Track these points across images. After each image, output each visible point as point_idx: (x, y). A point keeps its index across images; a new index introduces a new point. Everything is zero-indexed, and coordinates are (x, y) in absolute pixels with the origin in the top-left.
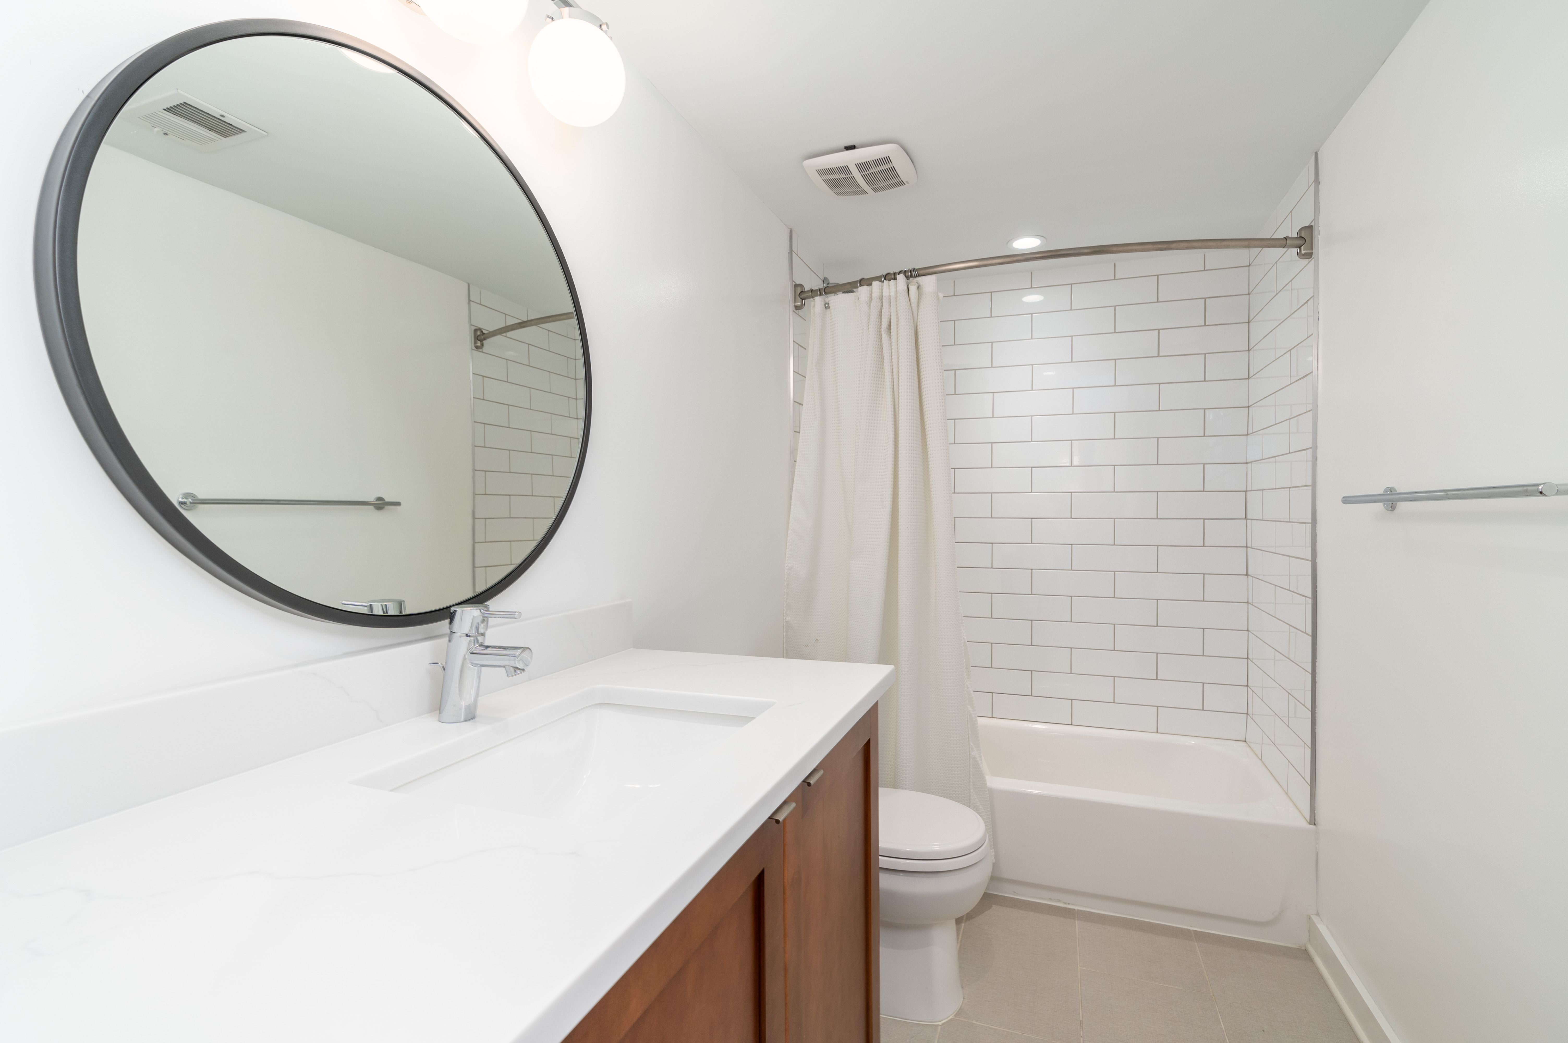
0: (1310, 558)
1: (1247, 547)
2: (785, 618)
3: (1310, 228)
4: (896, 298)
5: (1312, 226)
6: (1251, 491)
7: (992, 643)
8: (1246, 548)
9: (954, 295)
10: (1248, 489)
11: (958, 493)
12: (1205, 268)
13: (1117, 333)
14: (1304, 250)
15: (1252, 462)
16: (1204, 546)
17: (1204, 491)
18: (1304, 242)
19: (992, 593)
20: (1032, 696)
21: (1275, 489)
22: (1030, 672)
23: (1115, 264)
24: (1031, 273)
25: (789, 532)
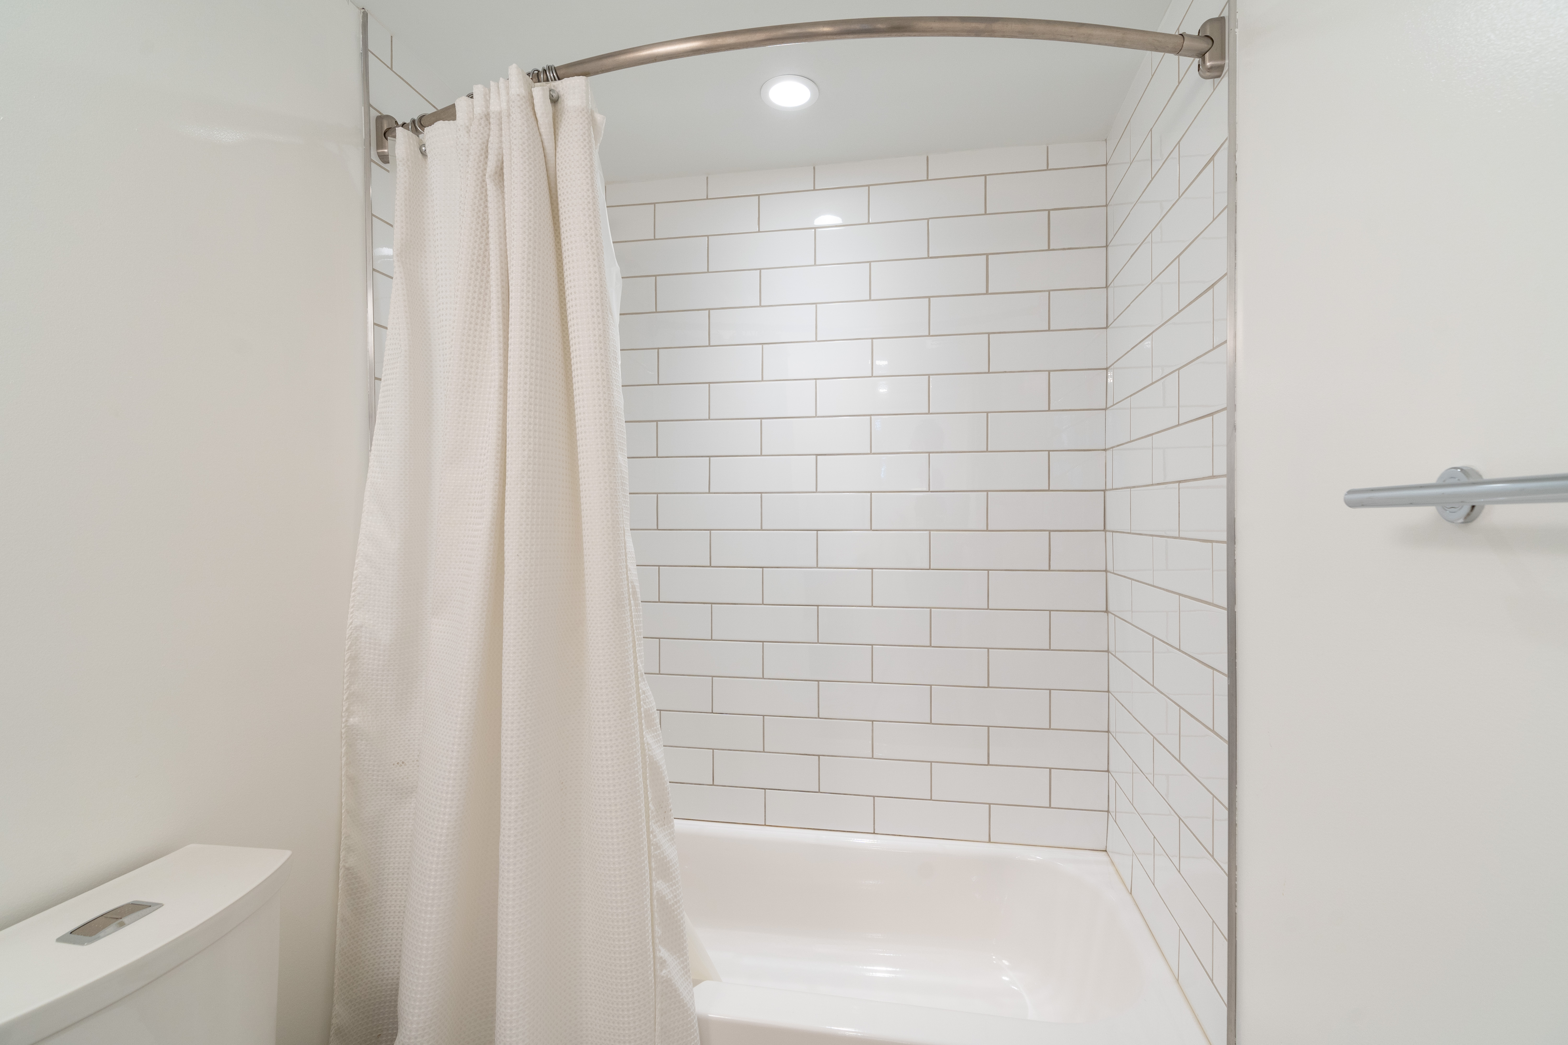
0: (1225, 605)
1: (1106, 571)
2: (344, 720)
3: (1219, 22)
4: (509, 116)
5: (1223, 18)
6: (1113, 489)
7: (764, 716)
8: (1105, 573)
9: (707, 199)
10: (1107, 488)
11: (715, 493)
12: (1048, 167)
13: (931, 258)
14: (1210, 61)
15: (1113, 448)
16: (1050, 570)
17: (1049, 490)
18: (1210, 46)
19: (763, 642)
20: (819, 792)
21: (1152, 485)
22: (817, 757)
23: (927, 157)
24: (814, 168)
25: (357, 561)
